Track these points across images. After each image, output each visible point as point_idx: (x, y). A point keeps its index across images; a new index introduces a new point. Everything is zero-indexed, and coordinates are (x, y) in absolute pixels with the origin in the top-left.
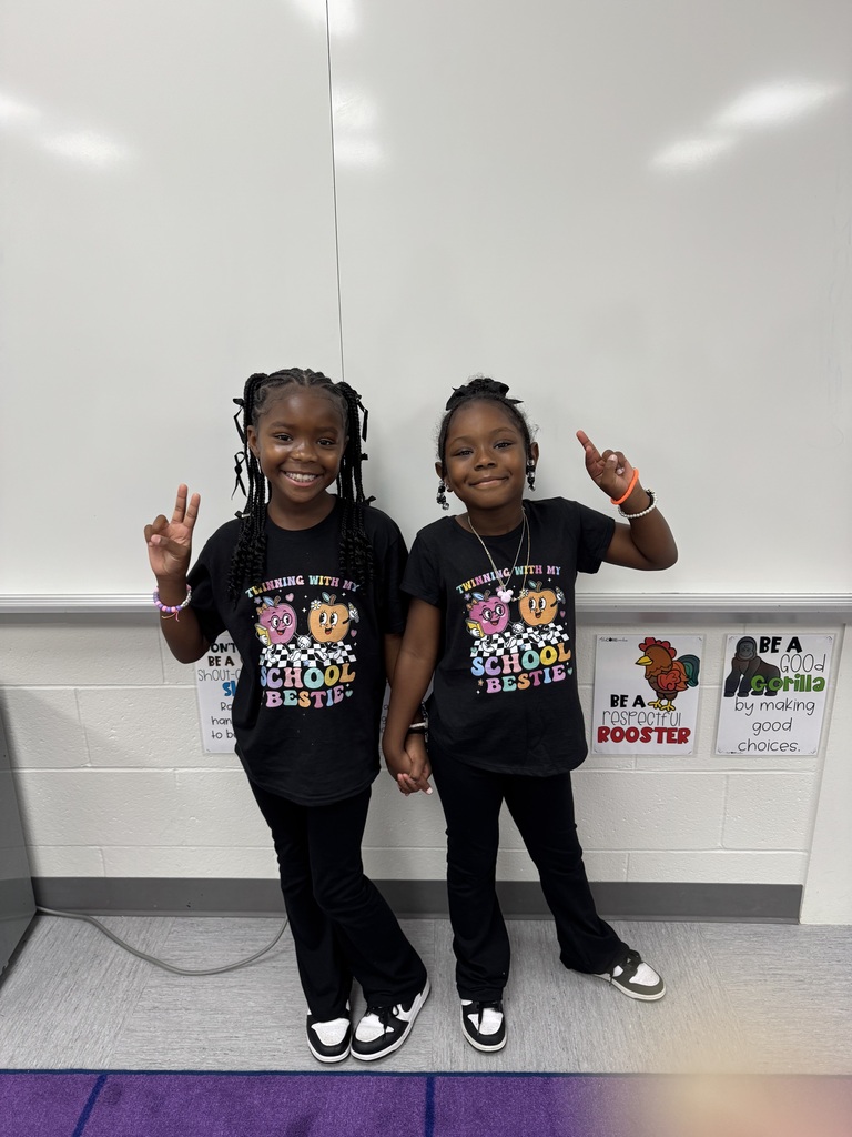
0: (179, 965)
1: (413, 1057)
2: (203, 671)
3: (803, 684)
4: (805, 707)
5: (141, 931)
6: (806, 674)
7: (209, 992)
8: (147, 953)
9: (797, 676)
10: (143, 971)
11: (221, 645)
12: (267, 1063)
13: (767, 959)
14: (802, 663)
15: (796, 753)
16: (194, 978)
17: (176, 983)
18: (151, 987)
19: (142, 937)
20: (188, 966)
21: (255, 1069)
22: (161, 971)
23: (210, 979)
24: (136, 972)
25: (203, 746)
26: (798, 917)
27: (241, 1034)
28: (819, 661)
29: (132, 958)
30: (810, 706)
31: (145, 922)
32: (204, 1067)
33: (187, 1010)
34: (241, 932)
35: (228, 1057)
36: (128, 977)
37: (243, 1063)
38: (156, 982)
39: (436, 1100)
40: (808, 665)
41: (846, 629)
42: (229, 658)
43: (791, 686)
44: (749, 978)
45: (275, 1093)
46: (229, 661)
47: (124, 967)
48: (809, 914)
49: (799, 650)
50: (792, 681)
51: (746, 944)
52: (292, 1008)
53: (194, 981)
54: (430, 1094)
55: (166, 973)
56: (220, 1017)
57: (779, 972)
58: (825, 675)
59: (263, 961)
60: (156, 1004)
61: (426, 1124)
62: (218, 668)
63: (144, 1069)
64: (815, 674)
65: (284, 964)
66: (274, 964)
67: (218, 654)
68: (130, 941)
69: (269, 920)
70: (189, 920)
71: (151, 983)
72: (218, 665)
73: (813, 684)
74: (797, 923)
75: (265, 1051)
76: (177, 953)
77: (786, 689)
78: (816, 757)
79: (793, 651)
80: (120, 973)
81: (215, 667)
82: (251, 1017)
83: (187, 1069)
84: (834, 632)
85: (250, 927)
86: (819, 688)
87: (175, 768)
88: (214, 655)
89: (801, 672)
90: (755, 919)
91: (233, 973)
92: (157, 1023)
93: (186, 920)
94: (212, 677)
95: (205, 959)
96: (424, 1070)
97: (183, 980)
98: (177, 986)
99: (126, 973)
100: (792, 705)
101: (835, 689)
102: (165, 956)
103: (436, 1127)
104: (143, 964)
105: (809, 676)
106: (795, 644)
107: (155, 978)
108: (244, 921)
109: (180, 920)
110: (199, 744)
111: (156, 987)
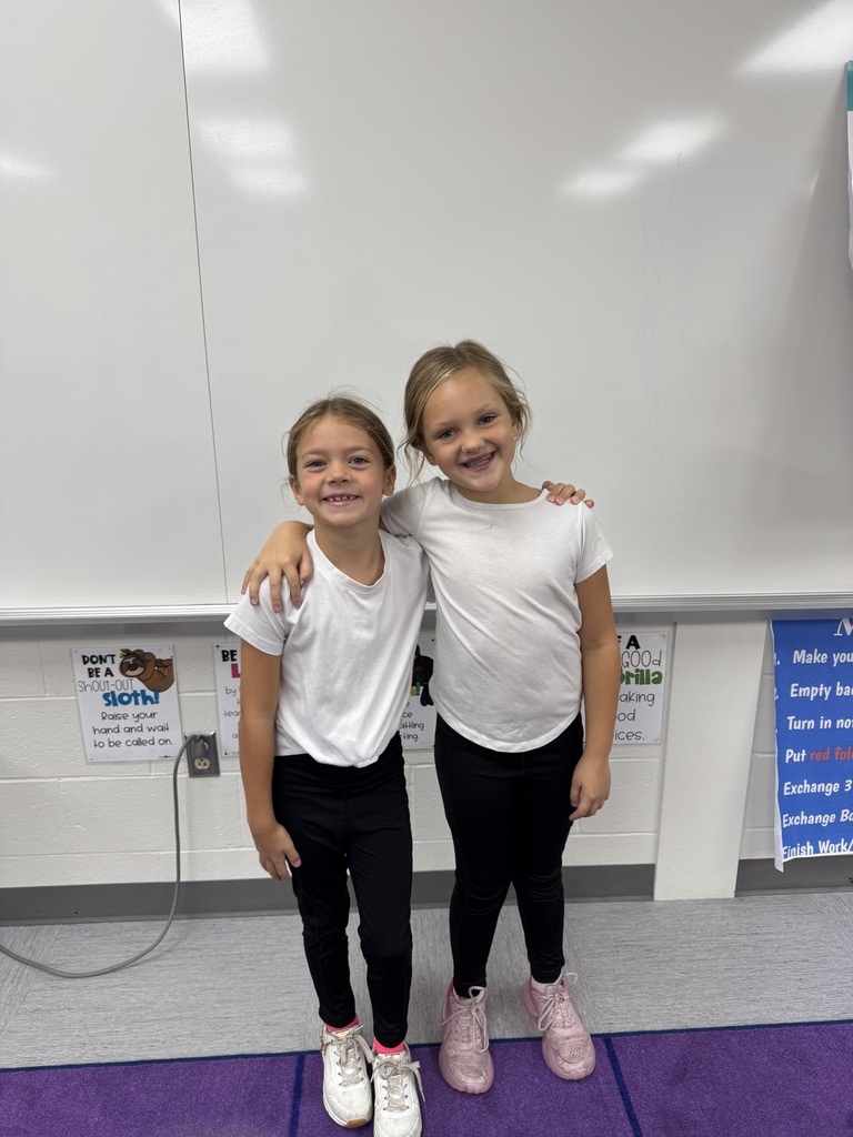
0: (64, 969)
1: (287, 1039)
2: (83, 683)
3: (643, 678)
4: (646, 698)
5: (27, 940)
6: (645, 669)
7: (93, 991)
8: (33, 959)
9: (637, 670)
10: (28, 975)
11: (101, 657)
12: (144, 1054)
13: (622, 933)
14: (641, 658)
15: (641, 741)
16: (78, 980)
17: (60, 985)
18: (36, 991)
19: (28, 944)
20: (73, 969)
21: (133, 1059)
22: (46, 975)
23: (94, 980)
24: (20, 978)
25: (85, 756)
26: (652, 894)
27: (122, 1029)
28: (655, 657)
29: (17, 965)
30: (650, 697)
31: (32, 931)
32: (84, 1061)
33: (70, 1009)
34: (128, 935)
35: (108, 1050)
36: (12, 982)
37: (121, 1055)
38: (41, 985)
39: (305, 1076)
40: (646, 659)
41: (678, 627)
42: (108, 669)
43: (633, 680)
44: (602, 950)
45: (151, 1080)
46: (109, 672)
47: (8, 974)
48: (663, 890)
49: (637, 647)
50: (632, 675)
51: (603, 921)
52: (173, 1003)
53: (79, 982)
54: (299, 1071)
55: (51, 977)
56: (102, 1014)
57: (631, 943)
58: (662, 669)
59: (148, 961)
60: (39, 1006)
61: (294, 1097)
62: (98, 679)
63: (24, 1066)
64: (653, 668)
65: (168, 963)
66: (158, 963)
67: (98, 665)
68: (16, 950)
69: (156, 923)
70: (76, 927)
71: (35, 987)
72: (98, 676)
73: (652, 678)
74: (652, 899)
75: (145, 1042)
76: (63, 958)
77: (628, 683)
78: (659, 745)
79: (632, 648)
80: (5, 980)
81: (94, 678)
82: (133, 1012)
83: (66, 1063)
84: (667, 630)
85: (137, 930)
86: (658, 681)
87: (59, 777)
88: (93, 666)
89: (641, 667)
90: (615, 898)
91: (118, 974)
92: (39, 1024)
93: (73, 926)
94: (92, 688)
95: (90, 963)
96: (297, 1050)
97: (66, 983)
98: (61, 988)
99: (10, 979)
100: (634, 697)
101: (671, 682)
102: (50, 962)
103: (303, 1099)
104: (27, 970)
105: (648, 671)
106: (633, 642)
107: (38, 983)
108: (132, 924)
109: (67, 927)
110: (82, 754)
111: (39, 990)
